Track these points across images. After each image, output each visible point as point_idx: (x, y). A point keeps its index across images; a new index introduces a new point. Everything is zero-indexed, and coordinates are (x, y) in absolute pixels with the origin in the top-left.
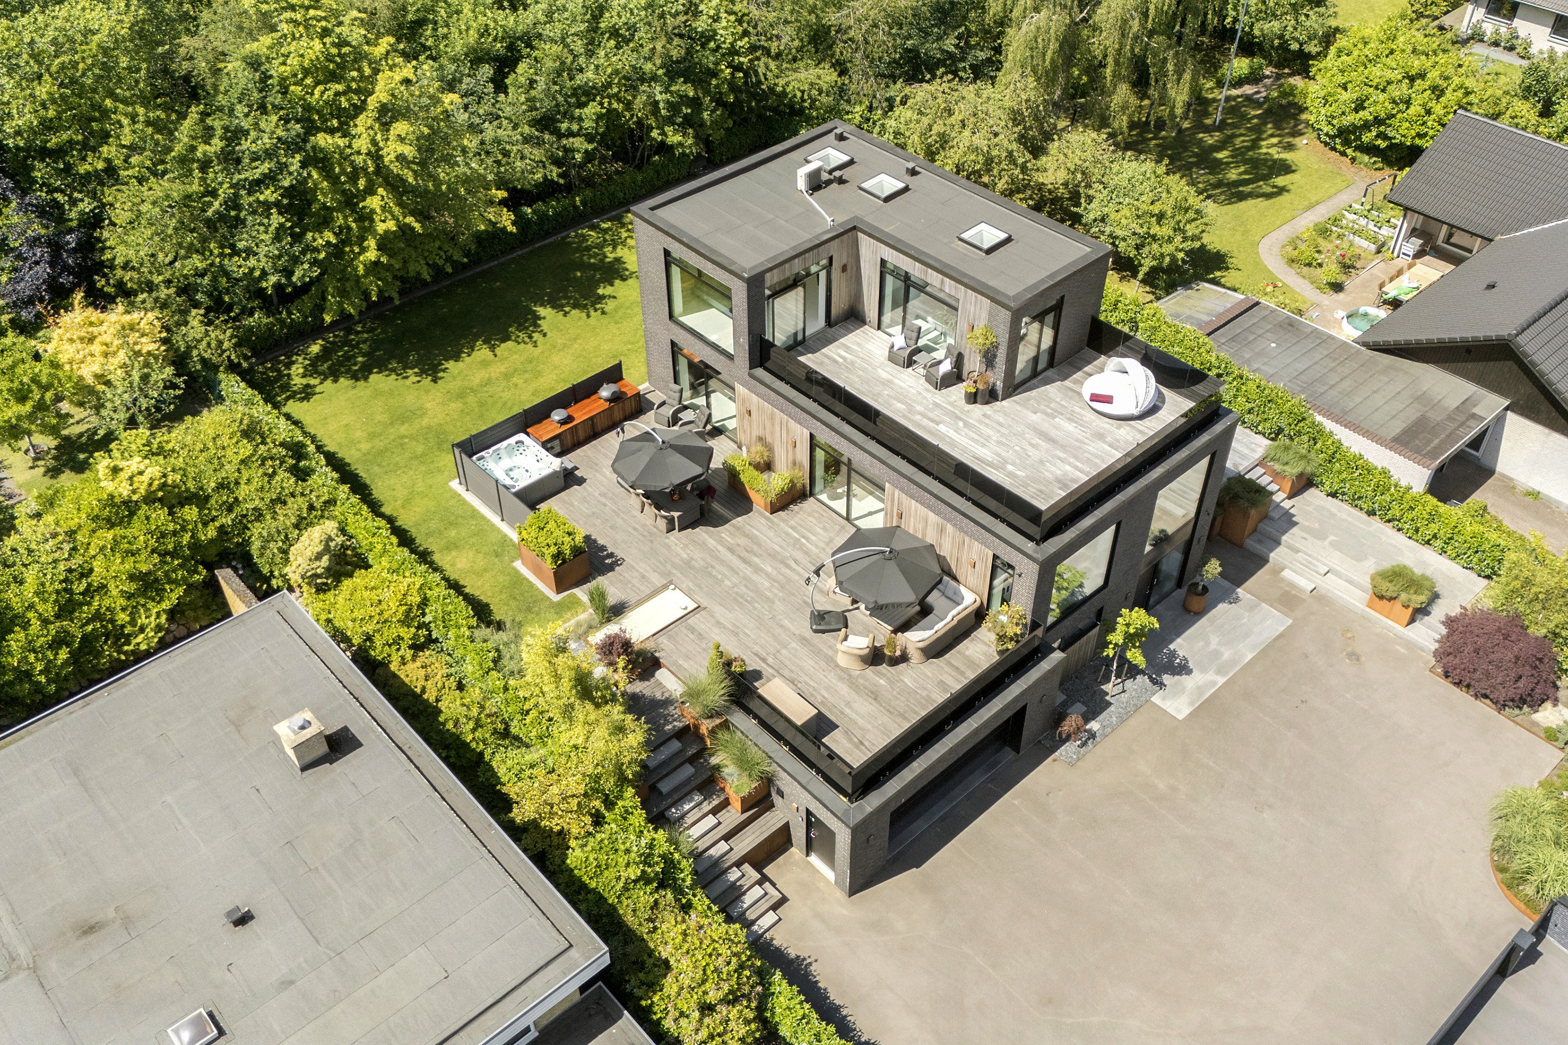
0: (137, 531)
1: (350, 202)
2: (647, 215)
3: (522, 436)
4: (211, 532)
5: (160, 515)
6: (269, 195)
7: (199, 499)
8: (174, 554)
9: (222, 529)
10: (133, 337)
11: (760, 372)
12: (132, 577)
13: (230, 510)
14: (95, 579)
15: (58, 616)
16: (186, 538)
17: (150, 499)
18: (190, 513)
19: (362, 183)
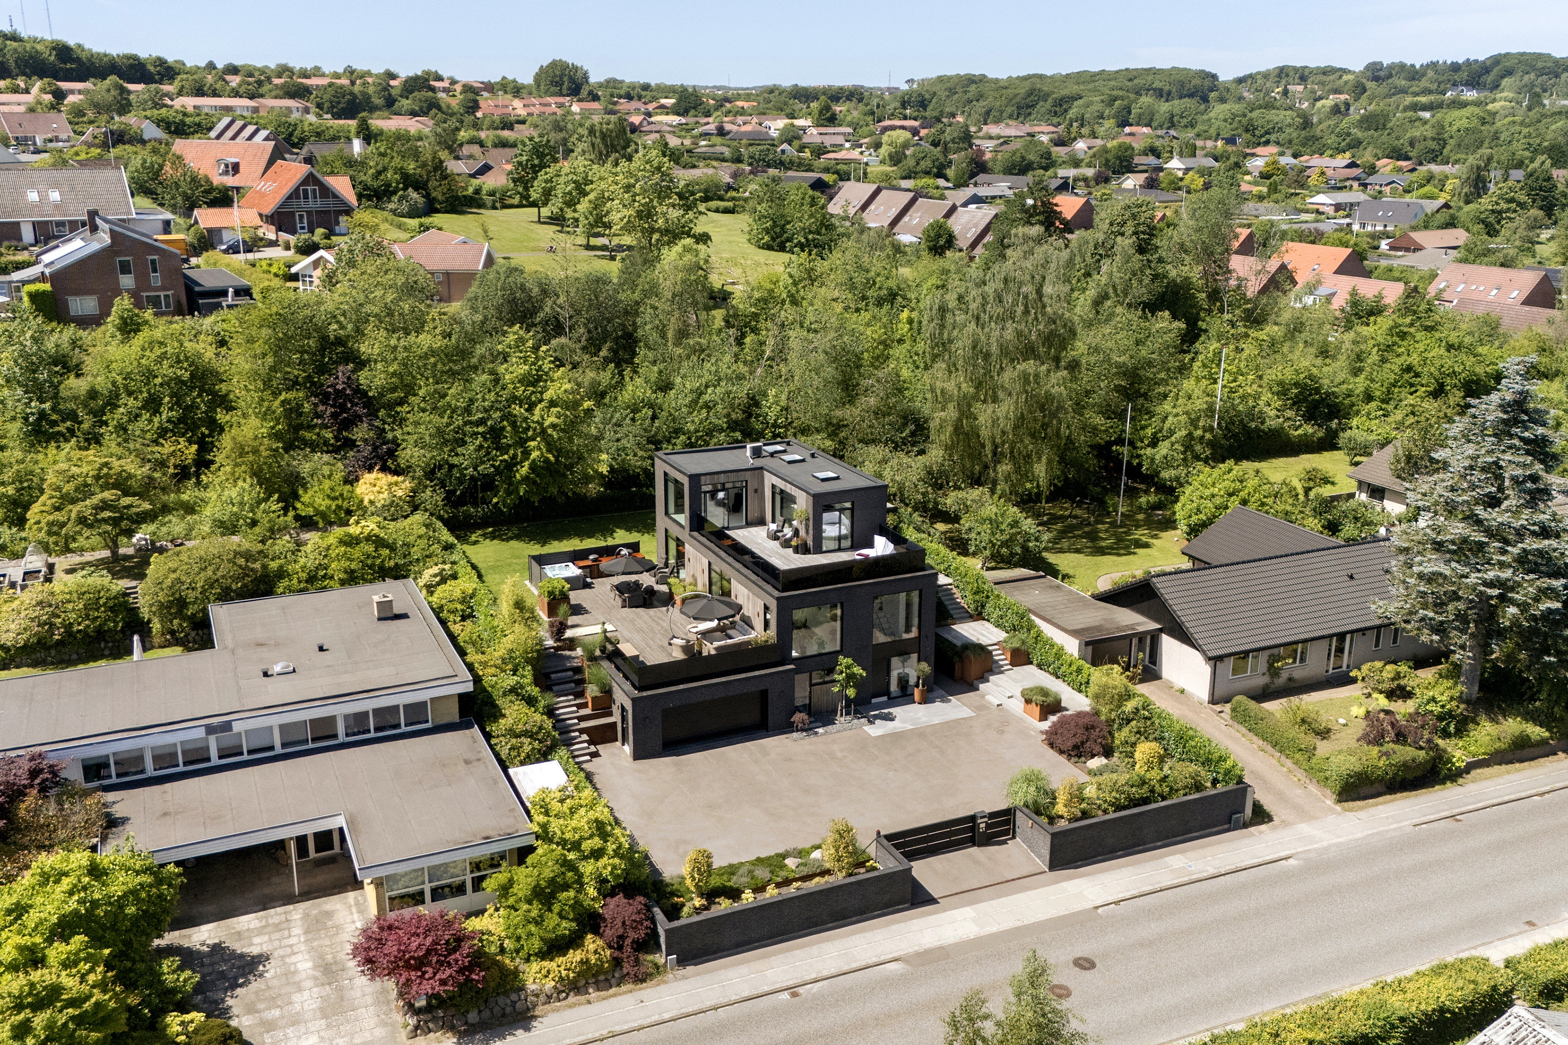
0: (357, 552)
1: (522, 442)
2: (664, 457)
3: (570, 564)
4: (392, 563)
5: (370, 548)
6: (481, 429)
7: (392, 548)
8: (370, 567)
9: (396, 564)
10: (395, 488)
11: (695, 534)
12: (346, 572)
13: (405, 557)
14: (330, 572)
15: (307, 582)
16: (378, 561)
17: (368, 539)
18: (385, 552)
19: (530, 433)
